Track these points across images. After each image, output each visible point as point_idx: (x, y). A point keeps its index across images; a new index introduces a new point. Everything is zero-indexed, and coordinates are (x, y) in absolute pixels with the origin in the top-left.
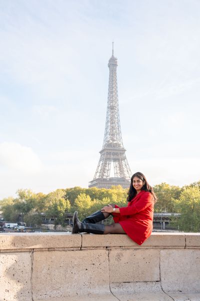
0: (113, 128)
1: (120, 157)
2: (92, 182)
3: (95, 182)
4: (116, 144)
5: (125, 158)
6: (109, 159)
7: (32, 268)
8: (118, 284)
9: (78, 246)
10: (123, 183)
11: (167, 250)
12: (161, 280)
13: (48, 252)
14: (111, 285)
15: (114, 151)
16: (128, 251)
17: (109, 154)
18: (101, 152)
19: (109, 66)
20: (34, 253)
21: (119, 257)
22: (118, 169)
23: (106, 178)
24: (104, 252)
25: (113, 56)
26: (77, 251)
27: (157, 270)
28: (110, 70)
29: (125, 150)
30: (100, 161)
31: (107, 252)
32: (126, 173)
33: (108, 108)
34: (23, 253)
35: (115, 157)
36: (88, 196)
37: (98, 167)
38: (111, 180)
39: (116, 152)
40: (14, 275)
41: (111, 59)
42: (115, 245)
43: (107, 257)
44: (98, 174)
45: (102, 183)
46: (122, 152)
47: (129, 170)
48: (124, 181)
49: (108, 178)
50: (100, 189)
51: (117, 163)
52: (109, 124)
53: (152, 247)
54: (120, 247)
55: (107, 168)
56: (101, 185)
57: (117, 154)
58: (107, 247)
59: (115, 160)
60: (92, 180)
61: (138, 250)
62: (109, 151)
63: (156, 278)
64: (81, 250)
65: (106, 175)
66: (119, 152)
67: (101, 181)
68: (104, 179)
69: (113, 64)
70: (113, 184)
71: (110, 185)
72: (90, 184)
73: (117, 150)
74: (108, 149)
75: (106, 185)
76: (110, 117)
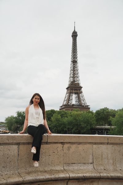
0: (74, 74)
1: (78, 91)
2: (61, 107)
3: (63, 107)
4: (76, 83)
5: (81, 92)
6: (72, 93)
7: (18, 154)
8: (68, 164)
9: (45, 141)
11: (97, 145)
12: (93, 162)
13: (28, 145)
14: (64, 165)
15: (75, 88)
16: (74, 145)
17: (72, 89)
18: (67, 89)
19: (72, 37)
20: (20, 146)
21: (69, 148)
22: (77, 99)
23: (70, 104)
24: (60, 145)
25: (75, 30)
26: (45, 145)
27: (91, 157)
28: (73, 39)
29: (82, 87)
30: (66, 94)
31: (62, 145)
32: (82, 101)
33: (72, 62)
34: (13, 146)
36: (59, 115)
37: (65, 97)
38: (73, 105)
39: (76, 88)
40: (8, 158)
41: (73, 32)
42: (67, 142)
43: (62, 149)
44: (65, 102)
45: (68, 107)
46: (80, 88)
47: (84, 100)
48: (81, 106)
49: (71, 104)
50: (66, 111)
51: (77, 95)
52: (72, 72)
53: (88, 143)
54: (70, 142)
55: (71, 98)
56: (67, 108)
57: (77, 90)
58: (62, 143)
59: (75, 93)
61: (80, 145)
62: (72, 88)
63: (91, 161)
64: (47, 144)
65: (70, 102)
66: (78, 89)
67: (67, 106)
68: (69, 105)
69: (74, 35)
70: (75, 108)
71: (73, 109)
72: (60, 108)
73: (77, 87)
74: (71, 87)
75: (70, 109)
76: (72, 67)
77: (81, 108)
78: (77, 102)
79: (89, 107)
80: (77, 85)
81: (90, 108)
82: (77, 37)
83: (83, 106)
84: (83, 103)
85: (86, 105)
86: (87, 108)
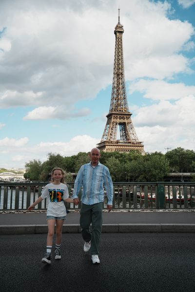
1: (126, 121)
2: (99, 144)
3: (103, 145)
4: (122, 108)
5: (130, 122)
6: (116, 124)
10: (129, 144)
17: (116, 118)
18: (107, 116)
19: (115, 33)
22: (124, 132)
23: (113, 140)
25: (119, 23)
28: (116, 37)
29: (131, 115)
30: (107, 124)
32: (131, 135)
33: (114, 74)
35: (122, 121)
37: (105, 130)
38: (118, 142)
39: (122, 116)
41: (117, 26)
44: (105, 137)
45: (110, 145)
47: (134, 133)
48: (130, 143)
49: (115, 140)
51: (123, 126)
52: (115, 90)
55: (114, 131)
56: (109, 147)
57: (123, 118)
59: (120, 124)
60: (100, 142)
65: (113, 137)
66: (125, 116)
67: (109, 143)
68: (111, 142)
69: (119, 32)
70: (120, 146)
71: (117, 147)
72: (98, 146)
73: (123, 114)
74: (115, 114)
75: (113, 147)
76: (116, 82)
77: (130, 146)
78: (124, 137)
79: (142, 144)
80: (124, 111)
81: (143, 146)
82: (123, 34)
83: (133, 143)
84: (133, 138)
85: (137, 141)
86: (139, 146)
